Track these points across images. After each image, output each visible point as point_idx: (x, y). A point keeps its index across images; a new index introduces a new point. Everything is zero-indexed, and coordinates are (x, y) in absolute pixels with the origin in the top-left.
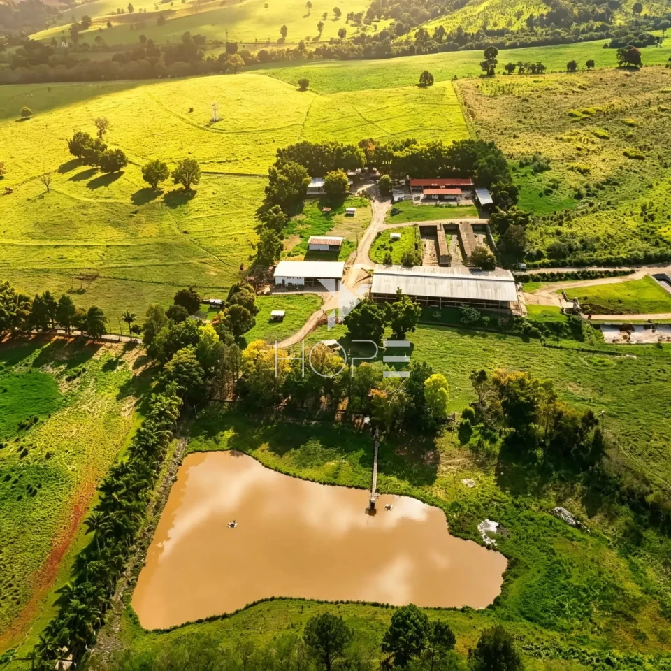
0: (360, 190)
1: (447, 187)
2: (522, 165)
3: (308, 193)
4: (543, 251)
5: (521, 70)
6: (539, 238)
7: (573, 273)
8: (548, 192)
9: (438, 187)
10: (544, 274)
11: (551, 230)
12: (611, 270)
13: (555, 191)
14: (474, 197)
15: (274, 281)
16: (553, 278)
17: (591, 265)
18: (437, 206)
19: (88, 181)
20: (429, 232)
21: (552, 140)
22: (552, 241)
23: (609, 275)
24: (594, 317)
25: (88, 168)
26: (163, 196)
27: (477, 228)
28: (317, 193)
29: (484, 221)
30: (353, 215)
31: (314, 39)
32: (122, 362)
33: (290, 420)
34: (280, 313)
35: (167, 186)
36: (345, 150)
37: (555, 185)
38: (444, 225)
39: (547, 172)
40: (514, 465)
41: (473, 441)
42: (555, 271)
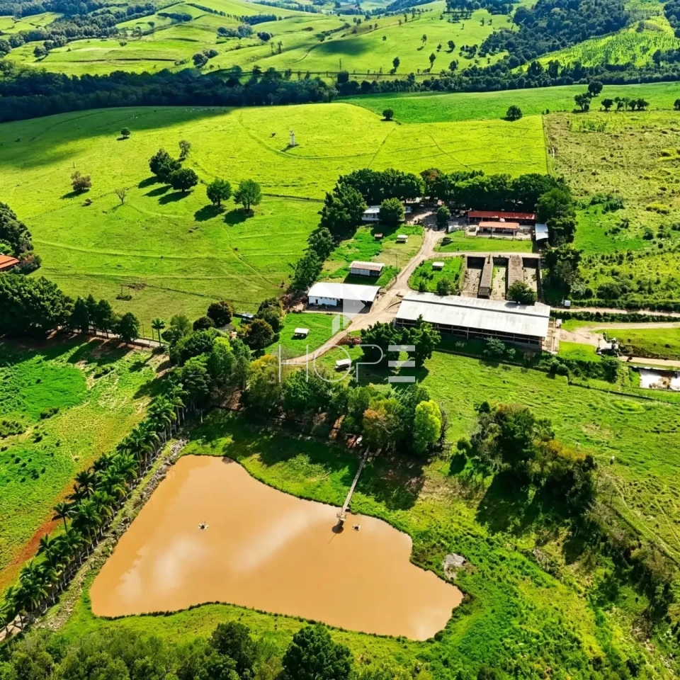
0: (416, 218)
1: (507, 220)
2: (593, 203)
3: (364, 219)
4: (593, 291)
5: (620, 105)
6: (592, 277)
7: (620, 315)
8: (615, 231)
9: (497, 220)
10: (589, 313)
11: (607, 269)
12: (666, 315)
13: (623, 229)
14: (532, 232)
15: (308, 300)
16: (598, 318)
17: (644, 308)
18: (491, 238)
19: (159, 197)
20: (477, 263)
21: (635, 178)
22: (606, 281)
23: (661, 319)
24: (635, 360)
25: (163, 185)
26: (224, 214)
27: (528, 263)
28: (372, 219)
29: (537, 256)
30: (403, 242)
31: (425, 71)
32: (148, 366)
33: (287, 434)
34: (305, 331)
35: (230, 205)
36: (405, 178)
37: (626, 224)
38: (494, 258)
39: (620, 211)
40: (502, 502)
41: (465, 472)
42: (602, 311)
